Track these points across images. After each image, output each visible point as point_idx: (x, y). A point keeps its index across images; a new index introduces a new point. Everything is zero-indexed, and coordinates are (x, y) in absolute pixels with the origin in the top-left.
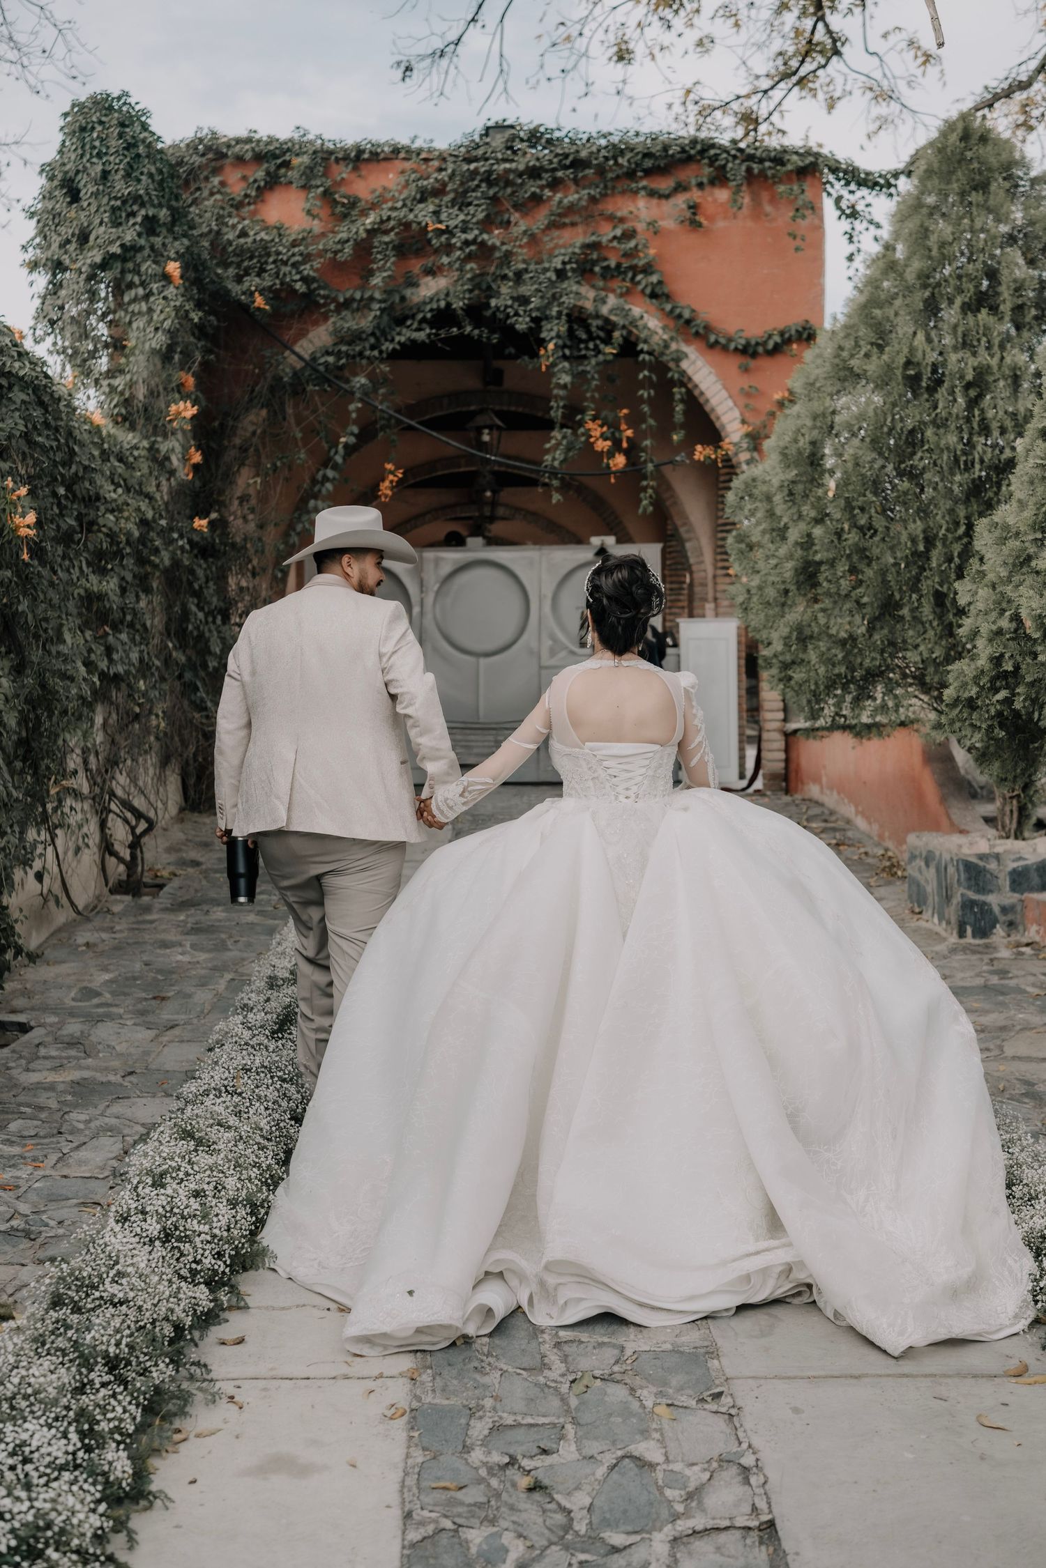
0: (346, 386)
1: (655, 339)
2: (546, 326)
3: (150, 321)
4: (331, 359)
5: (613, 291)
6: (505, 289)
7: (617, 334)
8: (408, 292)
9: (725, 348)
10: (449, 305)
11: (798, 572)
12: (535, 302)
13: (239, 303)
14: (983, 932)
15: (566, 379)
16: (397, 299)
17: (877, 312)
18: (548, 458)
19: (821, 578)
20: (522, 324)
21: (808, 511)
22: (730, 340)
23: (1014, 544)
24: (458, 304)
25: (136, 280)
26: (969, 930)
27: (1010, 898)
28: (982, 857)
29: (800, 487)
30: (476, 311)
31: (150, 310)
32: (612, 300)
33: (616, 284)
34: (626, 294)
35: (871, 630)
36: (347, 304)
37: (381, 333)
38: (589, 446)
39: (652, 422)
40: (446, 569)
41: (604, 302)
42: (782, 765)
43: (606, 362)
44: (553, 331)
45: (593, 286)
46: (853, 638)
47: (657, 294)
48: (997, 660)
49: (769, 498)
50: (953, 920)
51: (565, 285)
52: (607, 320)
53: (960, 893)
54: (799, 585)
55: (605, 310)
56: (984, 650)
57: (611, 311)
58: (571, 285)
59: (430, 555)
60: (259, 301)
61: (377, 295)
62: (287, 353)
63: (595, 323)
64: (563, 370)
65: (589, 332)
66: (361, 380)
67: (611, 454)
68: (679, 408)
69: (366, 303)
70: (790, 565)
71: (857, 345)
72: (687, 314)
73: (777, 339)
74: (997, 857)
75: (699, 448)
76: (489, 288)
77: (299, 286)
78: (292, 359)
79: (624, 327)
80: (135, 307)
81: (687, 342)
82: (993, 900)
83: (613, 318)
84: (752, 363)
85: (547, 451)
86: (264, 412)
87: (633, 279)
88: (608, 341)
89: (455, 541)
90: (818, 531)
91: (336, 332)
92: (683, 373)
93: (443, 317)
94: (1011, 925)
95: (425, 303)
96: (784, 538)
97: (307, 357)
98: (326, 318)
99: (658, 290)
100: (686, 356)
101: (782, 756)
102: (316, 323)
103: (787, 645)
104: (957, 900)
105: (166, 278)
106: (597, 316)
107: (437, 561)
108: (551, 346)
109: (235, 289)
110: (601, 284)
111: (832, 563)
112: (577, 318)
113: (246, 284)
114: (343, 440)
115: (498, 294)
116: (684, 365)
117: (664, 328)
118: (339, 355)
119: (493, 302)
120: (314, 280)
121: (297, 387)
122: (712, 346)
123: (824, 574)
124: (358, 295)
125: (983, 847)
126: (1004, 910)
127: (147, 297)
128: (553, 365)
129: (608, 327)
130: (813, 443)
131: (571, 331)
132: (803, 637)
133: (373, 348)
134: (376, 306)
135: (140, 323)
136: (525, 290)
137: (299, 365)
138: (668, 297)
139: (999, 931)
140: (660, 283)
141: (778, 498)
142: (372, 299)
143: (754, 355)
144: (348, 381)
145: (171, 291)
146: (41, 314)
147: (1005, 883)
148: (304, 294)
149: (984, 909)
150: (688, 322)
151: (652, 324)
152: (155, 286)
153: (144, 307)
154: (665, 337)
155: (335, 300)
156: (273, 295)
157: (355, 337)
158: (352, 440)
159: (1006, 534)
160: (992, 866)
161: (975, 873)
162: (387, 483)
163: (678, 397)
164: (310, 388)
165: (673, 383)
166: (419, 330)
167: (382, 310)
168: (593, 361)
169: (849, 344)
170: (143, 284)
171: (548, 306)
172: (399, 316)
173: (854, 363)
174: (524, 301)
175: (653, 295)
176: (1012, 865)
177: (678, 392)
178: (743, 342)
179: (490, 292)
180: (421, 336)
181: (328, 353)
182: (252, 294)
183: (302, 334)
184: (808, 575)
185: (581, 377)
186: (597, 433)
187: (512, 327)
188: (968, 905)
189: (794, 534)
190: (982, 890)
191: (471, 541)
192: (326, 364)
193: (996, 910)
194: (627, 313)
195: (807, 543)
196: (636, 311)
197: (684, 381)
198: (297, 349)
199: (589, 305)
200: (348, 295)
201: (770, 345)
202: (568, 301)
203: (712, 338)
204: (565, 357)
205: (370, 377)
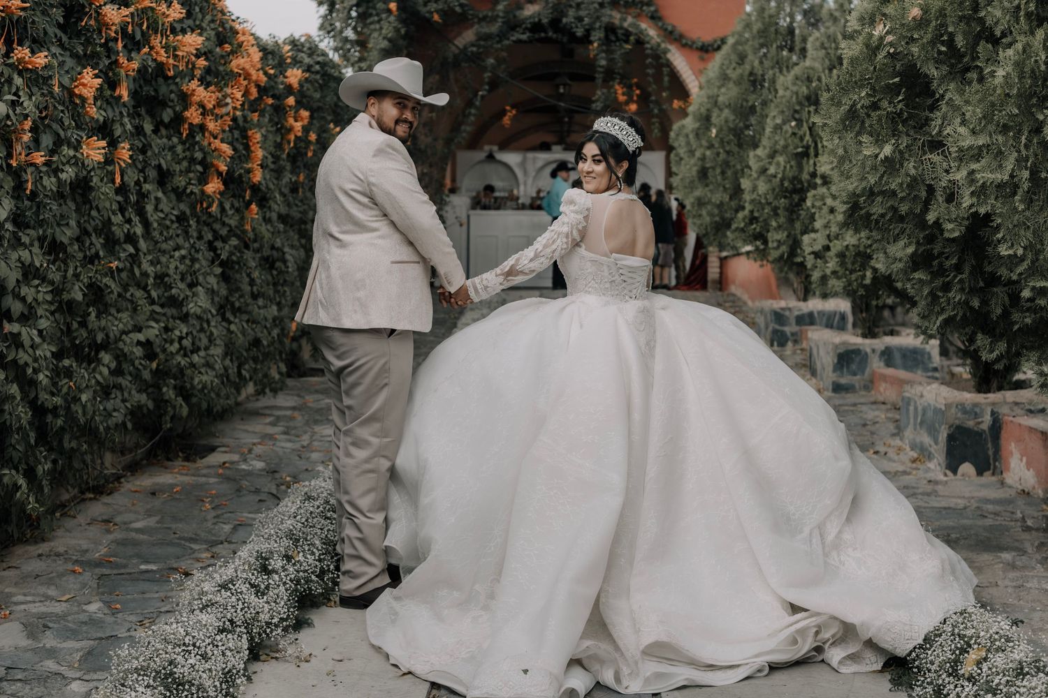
0: (483, 64)
1: (653, 42)
2: (593, 33)
3: (380, 34)
4: (474, 49)
5: (630, 14)
6: (571, 12)
7: (632, 38)
8: (518, 13)
9: (691, 47)
10: (540, 20)
11: (699, 172)
12: (587, 20)
13: (425, 17)
14: (782, 344)
15: (603, 63)
16: (511, 16)
17: (740, 48)
18: (594, 105)
19: (709, 175)
20: (580, 32)
21: (704, 143)
22: (694, 42)
23: (762, 164)
24: (545, 21)
25: (374, 12)
26: (775, 343)
27: (795, 328)
28: (782, 309)
29: (701, 131)
30: (555, 23)
31: (381, 28)
32: (630, 20)
33: (633, 11)
34: (638, 16)
35: (731, 198)
36: (484, 18)
37: (502, 36)
38: (616, 99)
39: (654, 86)
40: (540, 164)
41: (625, 20)
42: (718, 275)
43: (627, 53)
44: (597, 36)
45: (620, 12)
46: (722, 203)
47: (655, 18)
48: (752, 212)
49: (687, 136)
50: (768, 337)
51: (603, 11)
52: (627, 30)
53: (772, 326)
54: (700, 179)
55: (626, 25)
56: (748, 207)
57: (630, 25)
58: (607, 11)
59: (530, 155)
60: (436, 17)
61: (501, 14)
62: (450, 45)
63: (620, 32)
64: (602, 58)
65: (617, 37)
66: (491, 61)
67: (627, 103)
68: (666, 79)
69: (494, 19)
70: (695, 169)
71: (731, 63)
72: (670, 28)
73: (719, 43)
74: (790, 309)
75: (676, 101)
76: (562, 11)
77: (458, 9)
78: (453, 48)
79: (636, 34)
80: (372, 27)
81: (671, 43)
82: (787, 329)
83: (630, 29)
84: (706, 56)
85: (594, 102)
86: (437, 77)
87: (641, 9)
88: (627, 42)
89: (545, 147)
90: (708, 153)
91: (477, 34)
92: (668, 60)
93: (536, 27)
94: (796, 342)
95: (527, 19)
96: (694, 155)
97: (461, 47)
98: (472, 26)
99: (655, 15)
100: (669, 50)
101: (718, 270)
102: (467, 28)
103: (693, 207)
104: (770, 329)
105: (389, 11)
106: (622, 28)
107: (535, 159)
108: (596, 45)
109: (423, 10)
110: (623, 10)
111: (714, 168)
112: (610, 29)
113: (428, 8)
114: (480, 93)
115: (566, 16)
116: (669, 56)
117: (658, 36)
118: (479, 46)
119: (564, 20)
120: (466, 5)
121: (456, 63)
122: (684, 46)
123: (710, 173)
124: (490, 14)
125: (783, 304)
126: (793, 334)
127: (379, 21)
128: (597, 55)
129: (627, 34)
130: (708, 110)
131: (607, 37)
132: (700, 203)
133: (498, 42)
134: (500, 20)
135: (375, 35)
136: (582, 13)
137: (457, 51)
138: (660, 19)
139: (790, 344)
140: (656, 11)
141: (691, 136)
142: (498, 16)
143: (707, 51)
144: (484, 61)
145: (392, 18)
146: (322, 27)
147: (793, 321)
148: (461, 14)
149: (783, 333)
150: (671, 33)
151: (652, 32)
152: (384, 16)
153: (377, 26)
154: (659, 40)
155: (477, 17)
156: (443, 13)
157: (487, 37)
158: (485, 93)
159: (759, 159)
160: (787, 313)
161: (779, 317)
162: (507, 118)
163: (665, 73)
164: (464, 65)
165: (662, 65)
166: (523, 33)
167: (503, 23)
168: (619, 53)
169: (726, 62)
170: (377, 15)
171: (594, 23)
172: (513, 25)
173: (729, 72)
174: (580, 19)
175: (652, 18)
176: (796, 313)
177: (665, 70)
178: (700, 44)
179: (564, 15)
180: (524, 37)
181: (473, 45)
182: (432, 13)
183: (459, 34)
184: (703, 174)
185: (611, 60)
186: (620, 92)
187: (574, 33)
188: (775, 332)
189: (698, 154)
190: (782, 324)
191: (555, 148)
192: (472, 52)
193: (789, 334)
194: (637, 27)
195: (703, 158)
196: (643, 26)
197: (669, 64)
198: (456, 42)
199: (617, 22)
200: (485, 13)
201: (716, 46)
202: (605, 20)
203: (684, 41)
204: (603, 51)
205: (497, 59)
